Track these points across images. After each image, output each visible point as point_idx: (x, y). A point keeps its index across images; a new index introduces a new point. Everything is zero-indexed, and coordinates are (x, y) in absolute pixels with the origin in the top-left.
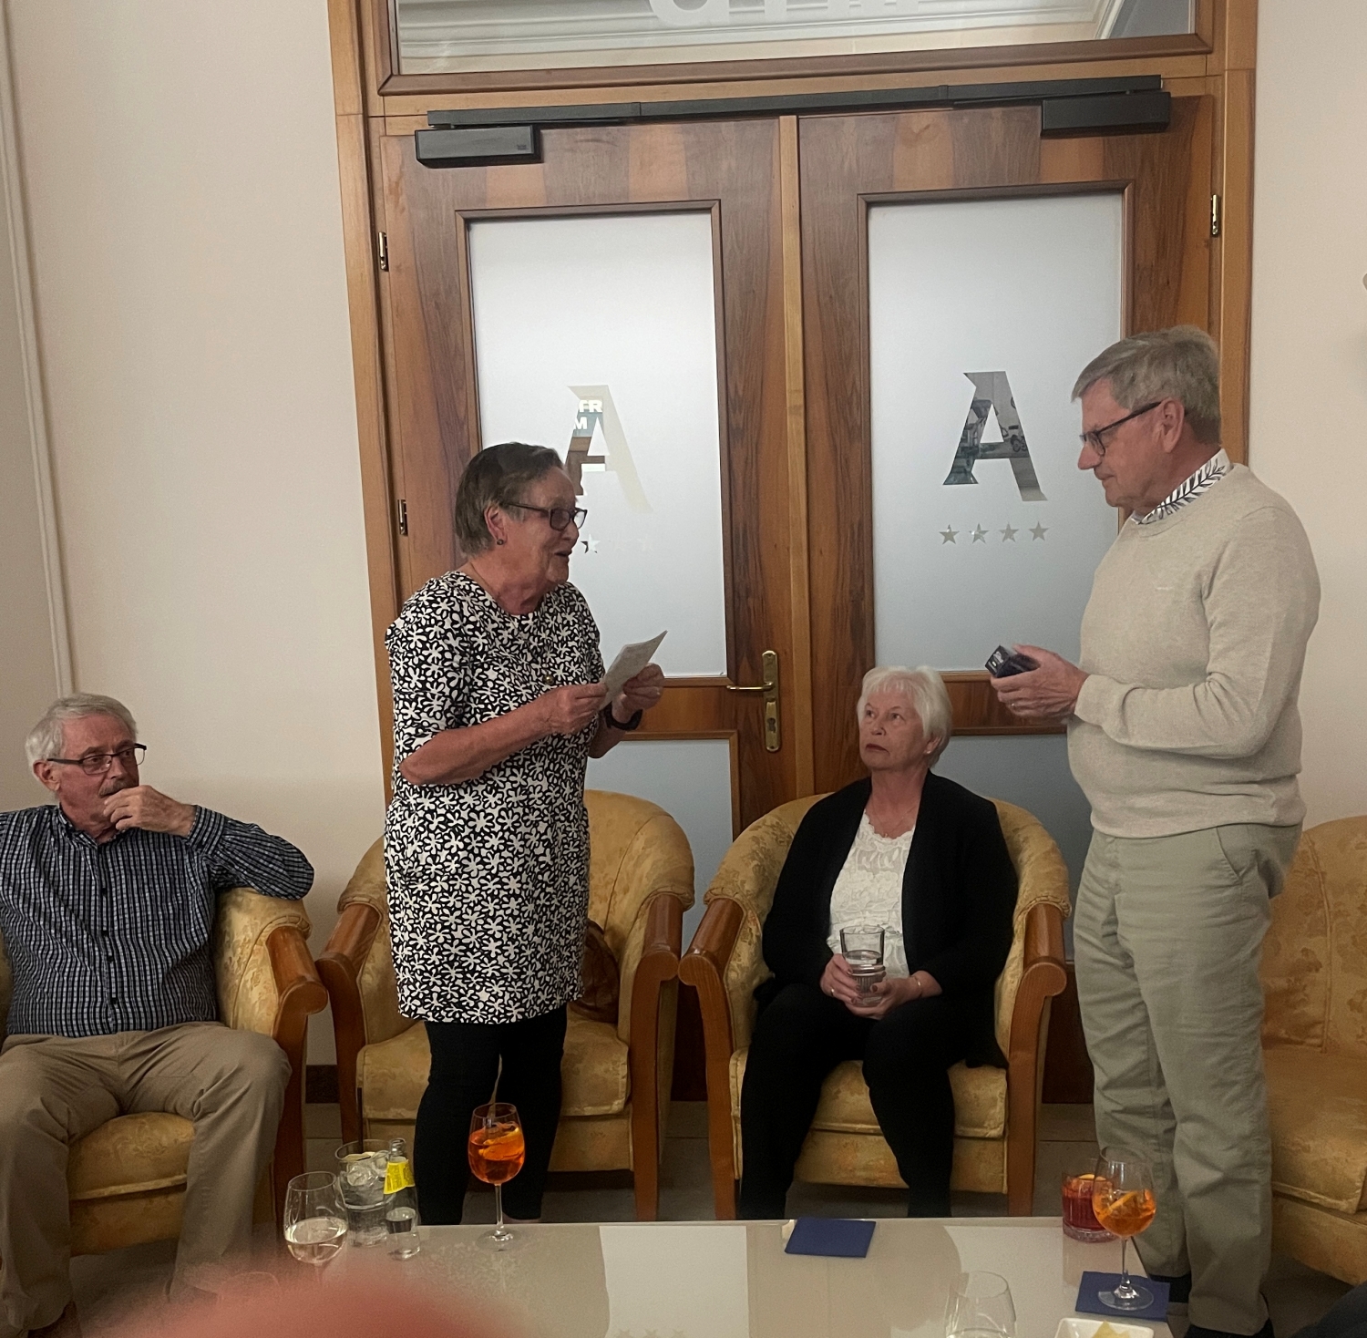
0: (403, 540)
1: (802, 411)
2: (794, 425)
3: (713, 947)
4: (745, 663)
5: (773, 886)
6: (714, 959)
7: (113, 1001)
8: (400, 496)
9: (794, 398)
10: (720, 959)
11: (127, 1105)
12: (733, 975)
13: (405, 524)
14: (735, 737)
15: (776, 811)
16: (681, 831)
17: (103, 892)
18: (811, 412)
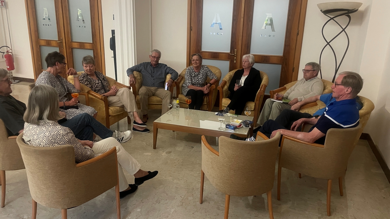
0: (191, 32)
1: (243, 18)
2: (242, 20)
3: (222, 86)
4: (232, 51)
5: (231, 79)
6: (222, 87)
7: (154, 84)
8: (191, 26)
9: (242, 16)
10: (223, 87)
11: (154, 95)
12: (224, 89)
13: (192, 30)
14: (230, 61)
15: (233, 71)
16: (221, 72)
17: (154, 72)
18: (244, 18)
